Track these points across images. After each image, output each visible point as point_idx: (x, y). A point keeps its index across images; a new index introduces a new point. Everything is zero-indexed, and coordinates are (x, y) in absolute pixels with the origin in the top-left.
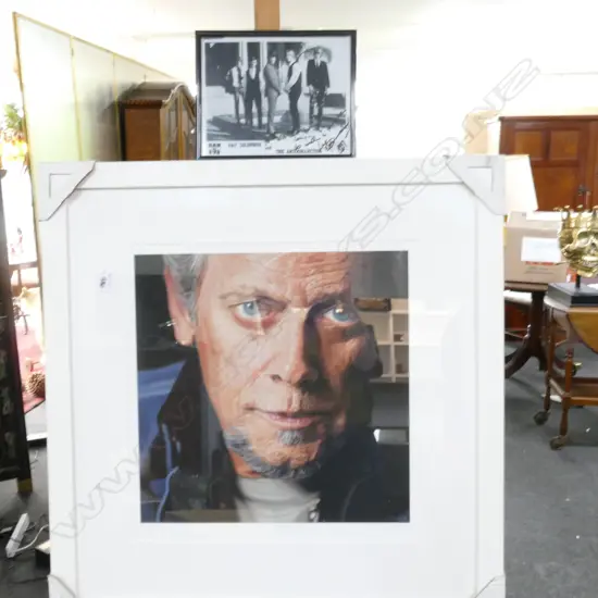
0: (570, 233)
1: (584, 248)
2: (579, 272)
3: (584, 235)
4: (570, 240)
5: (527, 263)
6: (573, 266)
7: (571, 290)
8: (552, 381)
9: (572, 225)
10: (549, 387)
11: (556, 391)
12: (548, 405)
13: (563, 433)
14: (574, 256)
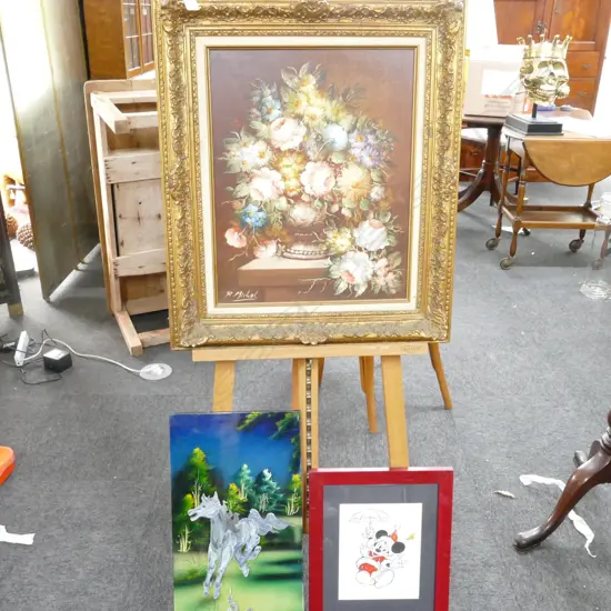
0: (531, 64)
1: (542, 78)
2: (537, 102)
3: (544, 64)
4: (530, 70)
5: (487, 96)
6: (531, 95)
7: (527, 118)
8: (505, 209)
9: (533, 55)
10: (501, 215)
11: (507, 216)
12: (499, 232)
13: (512, 254)
14: (533, 85)
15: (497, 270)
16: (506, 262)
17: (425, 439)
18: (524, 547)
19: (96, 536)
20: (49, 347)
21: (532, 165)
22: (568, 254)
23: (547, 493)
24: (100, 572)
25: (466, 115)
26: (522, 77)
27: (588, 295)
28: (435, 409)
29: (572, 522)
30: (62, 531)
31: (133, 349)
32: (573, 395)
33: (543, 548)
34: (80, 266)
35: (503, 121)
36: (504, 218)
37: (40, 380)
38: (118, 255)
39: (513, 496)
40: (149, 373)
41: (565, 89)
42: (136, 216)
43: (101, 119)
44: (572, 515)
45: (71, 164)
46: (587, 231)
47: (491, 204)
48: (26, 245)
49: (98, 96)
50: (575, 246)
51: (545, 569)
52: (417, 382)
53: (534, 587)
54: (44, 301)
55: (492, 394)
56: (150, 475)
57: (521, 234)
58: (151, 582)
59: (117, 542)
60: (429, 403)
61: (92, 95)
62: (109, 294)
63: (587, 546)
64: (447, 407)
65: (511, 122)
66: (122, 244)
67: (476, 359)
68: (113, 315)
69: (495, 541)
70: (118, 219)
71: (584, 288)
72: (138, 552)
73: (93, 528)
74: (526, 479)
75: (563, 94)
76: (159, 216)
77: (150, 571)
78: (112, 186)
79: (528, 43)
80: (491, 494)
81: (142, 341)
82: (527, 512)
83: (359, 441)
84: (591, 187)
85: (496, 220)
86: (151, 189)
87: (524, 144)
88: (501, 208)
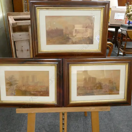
0: (129, 10)
2: (130, 21)
4: (129, 12)
6: (129, 19)
7: (127, 25)
8: (120, 49)
9: (129, 8)
10: (119, 50)
11: (121, 50)
14: (129, 16)
21: (129, 37)
25: (110, 24)
26: (126, 14)
35: (120, 26)
36: (120, 51)
42: (21, 50)
49: (10, 17)
61: (9, 17)
65: (122, 26)
70: (16, 51)
76: (28, 50)
78: (14, 42)
79: (128, 5)
83: (81, 119)
85: (118, 51)
86: (25, 43)
87: (127, 32)
88: (119, 48)
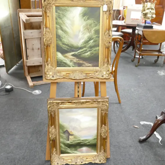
0: (145, 9)
1: (148, 13)
2: (146, 20)
3: (148, 9)
4: (144, 10)
5: (132, 19)
6: (145, 18)
7: (144, 24)
8: (137, 50)
9: (145, 6)
12: (135, 57)
13: (139, 62)
14: (145, 15)
15: (134, 67)
16: (137, 65)
17: (113, 112)
18: (141, 142)
19: (17, 137)
20: (7, 85)
22: (154, 63)
23: (148, 127)
24: (17, 147)
25: (126, 24)
26: (142, 12)
27: (159, 74)
28: (116, 103)
29: (155, 135)
30: (7, 135)
31: (31, 86)
32: (156, 100)
33: (147, 142)
34: (17, 64)
36: (136, 53)
37: (3, 94)
38: (27, 60)
39: (138, 127)
40: (35, 93)
41: (154, 16)
42: (32, 48)
43: (22, 20)
44: (155, 133)
45: (15, 36)
46: (160, 57)
47: (133, 50)
48: (2, 59)
50: (156, 61)
51: (147, 148)
52: (111, 96)
53: (144, 153)
54: (6, 73)
55: (132, 100)
56: (34, 120)
57: (141, 58)
58: (32, 150)
59: (23, 138)
60: (115, 102)
61: (20, 13)
62: (25, 71)
63: (159, 141)
64: (120, 103)
65: (138, 25)
66: (28, 56)
67: (128, 90)
68: (26, 77)
69: (133, 140)
70: (27, 49)
71: (159, 72)
72: (29, 142)
73: (16, 134)
74: (142, 123)
75: (153, 17)
76: (39, 49)
77: (32, 147)
78: (25, 39)
79: (144, 3)
80: (132, 127)
81: (33, 84)
82: (142, 132)
84: (161, 44)
85: (134, 54)
86: (36, 41)
87: (142, 31)
88: (135, 50)
